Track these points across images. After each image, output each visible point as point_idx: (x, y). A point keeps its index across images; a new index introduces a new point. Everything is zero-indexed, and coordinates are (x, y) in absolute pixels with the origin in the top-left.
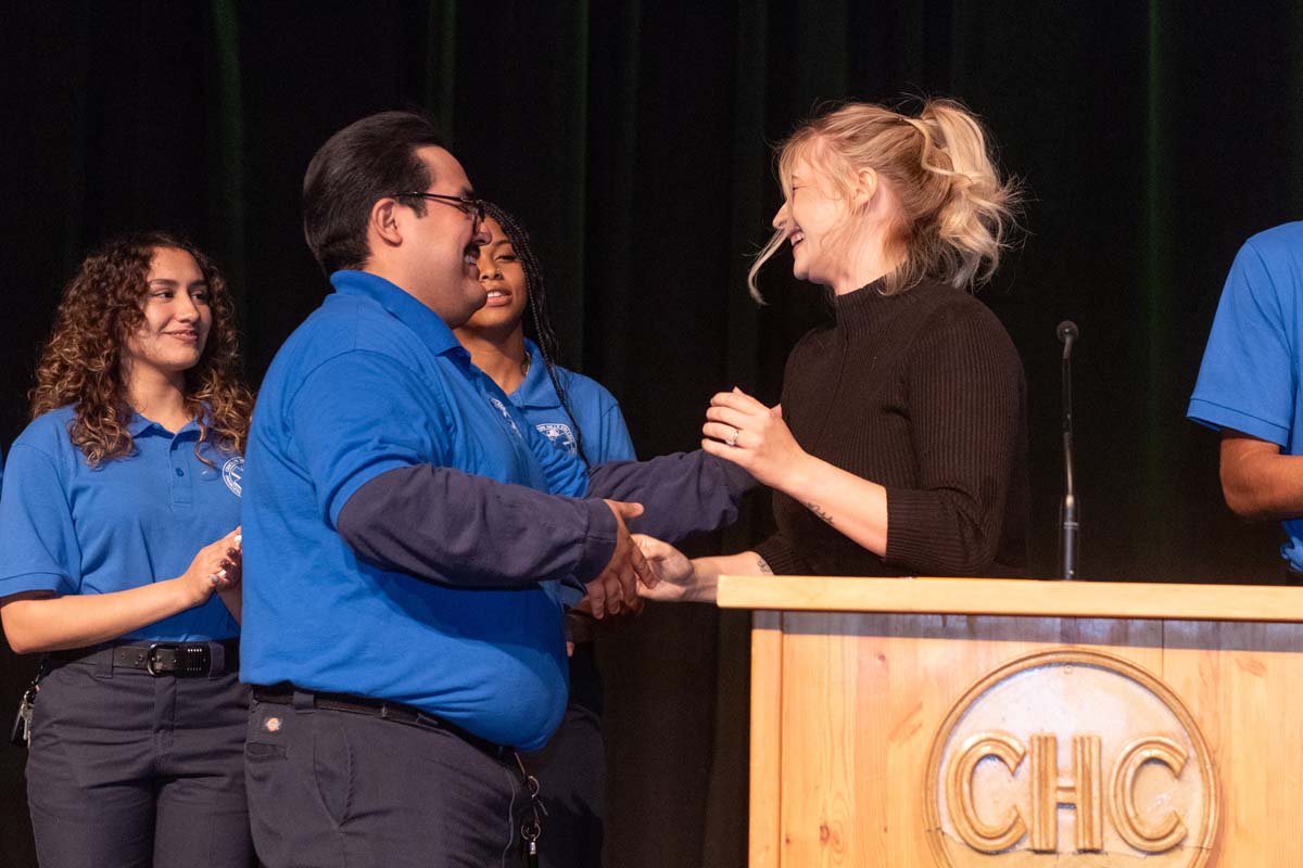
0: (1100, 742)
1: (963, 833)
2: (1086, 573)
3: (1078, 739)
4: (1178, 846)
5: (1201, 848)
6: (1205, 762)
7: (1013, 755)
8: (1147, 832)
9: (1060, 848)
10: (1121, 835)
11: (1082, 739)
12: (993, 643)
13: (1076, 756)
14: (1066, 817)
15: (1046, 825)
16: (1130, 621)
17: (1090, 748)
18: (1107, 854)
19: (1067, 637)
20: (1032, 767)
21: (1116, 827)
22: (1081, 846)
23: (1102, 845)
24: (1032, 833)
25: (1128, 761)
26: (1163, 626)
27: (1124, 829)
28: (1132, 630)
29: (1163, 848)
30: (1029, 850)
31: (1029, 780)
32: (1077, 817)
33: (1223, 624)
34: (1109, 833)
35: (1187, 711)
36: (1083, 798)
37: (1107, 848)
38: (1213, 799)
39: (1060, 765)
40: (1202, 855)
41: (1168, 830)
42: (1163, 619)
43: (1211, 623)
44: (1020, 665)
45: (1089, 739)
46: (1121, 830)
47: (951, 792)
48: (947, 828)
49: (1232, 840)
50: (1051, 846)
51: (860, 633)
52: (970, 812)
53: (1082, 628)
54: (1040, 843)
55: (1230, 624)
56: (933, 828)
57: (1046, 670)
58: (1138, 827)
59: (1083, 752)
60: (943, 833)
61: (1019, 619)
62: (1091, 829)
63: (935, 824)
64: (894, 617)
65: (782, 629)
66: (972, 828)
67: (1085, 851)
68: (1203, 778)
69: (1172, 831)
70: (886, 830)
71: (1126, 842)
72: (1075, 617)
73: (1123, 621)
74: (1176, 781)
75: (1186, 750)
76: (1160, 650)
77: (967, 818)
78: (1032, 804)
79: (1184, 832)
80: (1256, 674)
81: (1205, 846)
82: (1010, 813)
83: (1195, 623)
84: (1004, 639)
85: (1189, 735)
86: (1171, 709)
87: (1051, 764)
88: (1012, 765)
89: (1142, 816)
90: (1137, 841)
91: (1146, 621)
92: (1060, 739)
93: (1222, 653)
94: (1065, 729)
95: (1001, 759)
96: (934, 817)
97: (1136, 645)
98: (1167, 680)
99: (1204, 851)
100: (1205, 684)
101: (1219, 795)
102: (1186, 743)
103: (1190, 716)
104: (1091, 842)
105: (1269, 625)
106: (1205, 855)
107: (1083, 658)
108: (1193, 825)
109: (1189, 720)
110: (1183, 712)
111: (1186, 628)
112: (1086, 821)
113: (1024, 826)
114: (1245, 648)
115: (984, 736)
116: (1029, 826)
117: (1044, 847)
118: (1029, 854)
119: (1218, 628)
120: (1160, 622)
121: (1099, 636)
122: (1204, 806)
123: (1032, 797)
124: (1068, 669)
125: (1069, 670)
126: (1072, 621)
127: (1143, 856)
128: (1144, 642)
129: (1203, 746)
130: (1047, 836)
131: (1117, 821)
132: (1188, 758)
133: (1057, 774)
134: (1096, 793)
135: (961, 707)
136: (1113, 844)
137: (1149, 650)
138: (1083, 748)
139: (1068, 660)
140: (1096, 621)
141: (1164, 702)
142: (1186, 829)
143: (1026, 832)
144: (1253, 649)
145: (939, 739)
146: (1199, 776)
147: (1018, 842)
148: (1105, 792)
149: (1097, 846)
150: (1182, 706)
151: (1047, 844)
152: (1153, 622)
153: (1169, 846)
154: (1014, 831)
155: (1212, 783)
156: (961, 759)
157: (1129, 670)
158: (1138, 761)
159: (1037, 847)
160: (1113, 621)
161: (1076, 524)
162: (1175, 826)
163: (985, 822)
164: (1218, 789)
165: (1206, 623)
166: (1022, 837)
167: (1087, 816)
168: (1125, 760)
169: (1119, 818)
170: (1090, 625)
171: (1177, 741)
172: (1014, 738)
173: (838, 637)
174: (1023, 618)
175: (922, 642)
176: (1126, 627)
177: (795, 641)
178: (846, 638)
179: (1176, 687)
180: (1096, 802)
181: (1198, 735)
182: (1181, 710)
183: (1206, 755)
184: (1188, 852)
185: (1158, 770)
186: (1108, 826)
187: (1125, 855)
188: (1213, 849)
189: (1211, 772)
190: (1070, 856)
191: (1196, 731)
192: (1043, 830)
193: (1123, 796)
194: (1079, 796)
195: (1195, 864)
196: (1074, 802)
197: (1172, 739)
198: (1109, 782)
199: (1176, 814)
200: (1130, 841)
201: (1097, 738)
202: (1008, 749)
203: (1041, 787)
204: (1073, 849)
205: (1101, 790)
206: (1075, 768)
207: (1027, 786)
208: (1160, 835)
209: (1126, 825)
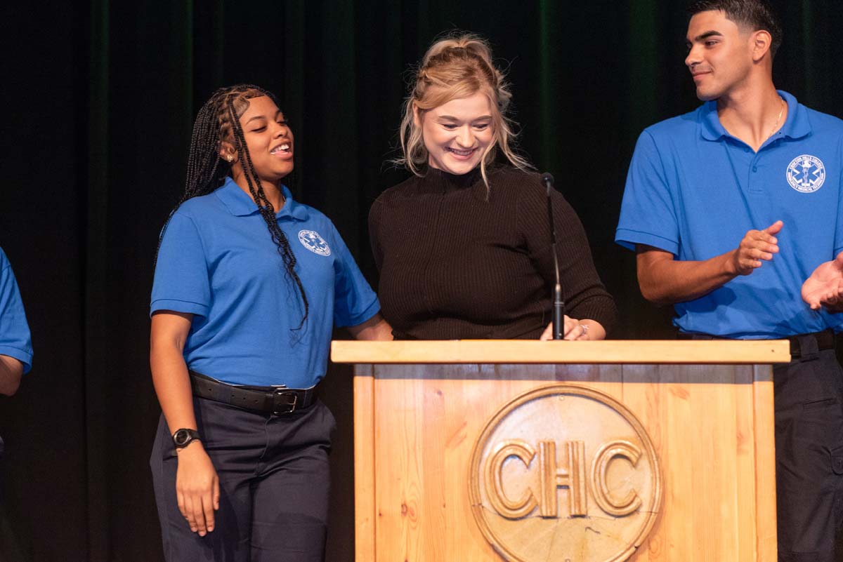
0: (584, 445)
1: (496, 507)
3: (569, 443)
4: (636, 511)
5: (651, 512)
6: (652, 456)
7: (527, 455)
8: (616, 503)
9: (560, 514)
10: (599, 505)
11: (572, 443)
12: (512, 382)
13: (568, 454)
14: (563, 494)
15: (550, 499)
16: (601, 366)
17: (578, 448)
18: (589, 517)
19: (560, 377)
20: (540, 462)
21: (595, 500)
22: (573, 513)
23: (587, 512)
24: (541, 505)
25: (602, 457)
26: (622, 369)
27: (600, 501)
28: (602, 371)
29: (626, 513)
30: (539, 516)
31: (538, 470)
32: (570, 494)
33: (661, 366)
34: (591, 504)
35: (638, 421)
36: (574, 482)
37: (589, 515)
38: (658, 480)
39: (558, 460)
40: (652, 517)
41: (629, 502)
42: (622, 363)
43: (653, 366)
45: (577, 443)
46: (598, 501)
47: (488, 480)
48: (485, 503)
49: (669, 506)
50: (554, 514)
51: (425, 377)
52: (501, 493)
53: (569, 369)
54: (547, 512)
57: (547, 399)
58: (611, 501)
59: (573, 452)
60: (483, 507)
61: (528, 365)
62: (579, 502)
63: (478, 500)
64: (446, 366)
65: (373, 376)
66: (502, 503)
67: (575, 516)
68: (651, 467)
69: (632, 502)
70: (444, 506)
71: (602, 509)
72: (565, 363)
73: (596, 366)
74: (633, 469)
75: (639, 448)
76: (620, 384)
77: (499, 497)
78: (540, 486)
79: (640, 502)
80: (683, 398)
81: (654, 511)
82: (527, 493)
83: (642, 366)
84: (519, 379)
85: (640, 437)
86: (629, 422)
87: (552, 460)
88: (527, 463)
89: (613, 493)
90: (609, 509)
91: (611, 365)
92: (557, 443)
93: (661, 385)
94: (561, 436)
95: (520, 458)
96: (476, 496)
97: (605, 381)
98: (625, 403)
99: (653, 514)
100: (650, 405)
101: (662, 477)
103: (642, 426)
104: (580, 510)
105: (691, 366)
107: (571, 390)
108: (645, 496)
109: (641, 429)
110: (637, 423)
111: (637, 369)
112: (576, 495)
113: (536, 501)
114: (674, 381)
115: (508, 443)
116: (539, 500)
117: (549, 515)
118: (539, 519)
119: (658, 368)
120: (620, 366)
121: (581, 375)
122: (652, 485)
123: (540, 482)
125: (562, 398)
126: (563, 366)
127: (613, 518)
128: (610, 379)
129: (651, 446)
130: (551, 508)
131: (596, 496)
132: (641, 453)
133: (556, 467)
134: (582, 478)
135: (493, 424)
136: (593, 511)
137: (613, 384)
138: (573, 448)
139: (561, 392)
140: (579, 366)
141: (626, 419)
142: (641, 500)
143: (537, 505)
144: (681, 381)
145: (479, 445)
146: (648, 465)
147: (531, 511)
148: (588, 477)
149: (583, 513)
150: (636, 419)
151: (551, 512)
152: (615, 365)
153: (630, 511)
154: (529, 504)
155: (657, 470)
156: (493, 458)
157: (600, 397)
158: (609, 457)
159: (544, 514)
160: (589, 365)
161: (563, 303)
162: (634, 498)
163: (510, 499)
164: (661, 474)
165: (650, 366)
166: (534, 508)
167: (576, 493)
168: (600, 456)
169: (597, 494)
170: (574, 369)
171: (633, 442)
172: (528, 443)
173: (410, 381)
174: (532, 366)
175: (465, 382)
176: (599, 368)
177: (382, 384)
178: (416, 381)
179: (632, 408)
180: (582, 484)
181: (647, 439)
182: (636, 422)
183: (653, 452)
184: (642, 515)
185: (621, 462)
186: (589, 497)
187: (602, 518)
188: (659, 513)
189: (656, 462)
190: (566, 519)
191: (646, 436)
192: (548, 502)
193: (600, 479)
194: (571, 480)
195: (647, 523)
196: (568, 484)
197: (630, 441)
198: (590, 470)
199: (634, 491)
200: (605, 509)
201: (581, 442)
202: (524, 451)
203: (546, 475)
204: (568, 515)
205: (585, 476)
206: (568, 462)
207: (537, 475)
208: (625, 504)
209: (602, 498)
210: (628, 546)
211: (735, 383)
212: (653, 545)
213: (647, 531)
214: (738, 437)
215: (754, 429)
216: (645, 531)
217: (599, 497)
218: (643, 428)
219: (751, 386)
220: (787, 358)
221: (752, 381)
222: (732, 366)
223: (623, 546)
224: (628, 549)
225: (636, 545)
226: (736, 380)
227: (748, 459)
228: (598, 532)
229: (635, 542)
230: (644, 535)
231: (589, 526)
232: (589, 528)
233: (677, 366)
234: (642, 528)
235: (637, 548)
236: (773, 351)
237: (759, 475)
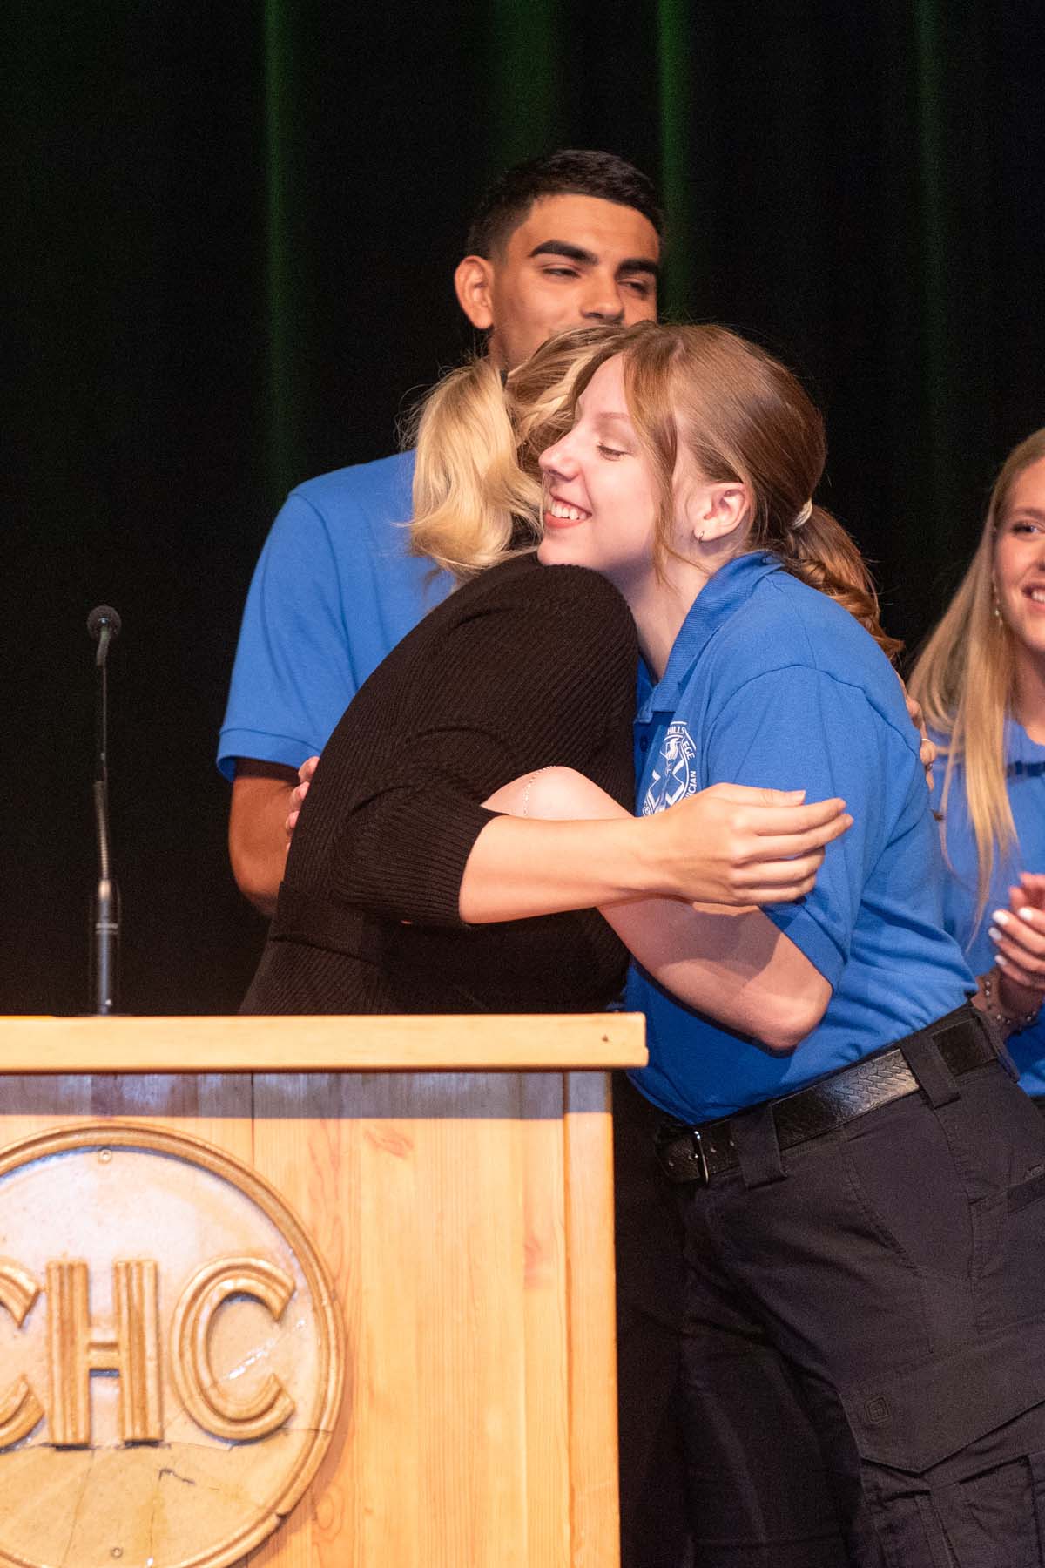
0: (156, 1267)
2: (131, 1003)
3: (122, 1266)
4: (280, 1428)
5: (317, 1431)
6: (320, 1296)
7: (21, 1296)
8: (231, 1410)
9: (97, 1439)
10: (190, 1416)
11: (128, 1266)
13: (119, 1295)
14: (104, 1390)
15: (74, 1404)
16: (200, 1077)
17: (141, 1279)
18: (169, 1445)
19: (101, 1105)
20: (50, 1310)
21: (183, 1403)
22: (129, 1435)
23: (162, 1432)
24: (52, 1417)
25: (200, 1299)
26: (252, 1082)
27: (195, 1405)
28: (204, 1089)
29: (258, 1433)
30: (45, 1445)
31: (44, 1333)
32: (122, 1390)
33: (346, 1077)
34: (172, 1411)
35: (287, 1211)
36: (131, 1358)
37: (169, 1437)
38: (333, 1353)
39: (94, 1308)
40: (318, 1442)
41: (262, 1406)
42: (253, 1072)
43: (327, 1076)
44: (29, 1152)
45: (139, 1265)
46: (188, 1404)
49: (363, 1413)
50: (82, 1437)
53: (125, 1089)
54: (65, 1434)
55: (360, 1076)
57: (70, 1159)
58: (218, 1402)
59: (129, 1286)
61: (25, 1078)
62: (144, 1409)
67: (133, 1444)
68: (317, 1320)
69: (271, 1406)
71: (200, 1426)
72: (115, 1073)
73: (190, 1078)
74: (276, 1326)
75: (291, 1277)
76: (248, 1121)
78: (50, 1372)
79: (290, 1408)
80: (399, 1154)
81: (322, 1427)
82: (18, 1387)
83: (302, 1077)
85: (295, 1254)
86: (266, 1214)
87: (79, 1306)
88: (18, 1312)
89: (222, 1384)
90: (216, 1424)
91: (225, 1077)
92: (93, 1268)
93: (346, 1122)
94: (101, 1255)
97: (211, 1114)
98: (259, 1169)
99: (321, 1435)
100: (319, 1173)
101: (344, 1346)
102: (290, 1266)
103: (295, 1223)
104: (144, 1428)
105: (417, 1076)
106: (322, 1442)
107: (128, 1137)
108: (303, 1394)
109: (294, 1230)
110: (285, 1218)
111: (291, 1086)
112: (137, 1393)
113: (39, 1407)
114: (379, 1114)
116: (46, 1406)
117: (70, 1440)
118: (47, 1451)
119: (339, 1083)
120: (248, 1077)
121: (153, 1101)
122: (320, 1363)
123: (51, 1362)
124: (105, 1156)
125: (106, 1158)
126: (110, 1079)
127: (228, 1446)
128: (223, 1109)
129: (316, 1269)
130: (74, 1420)
131: (185, 1395)
132: (294, 1289)
133: (89, 1322)
134: (150, 1350)
136: (178, 1430)
137: (229, 1122)
138: (129, 1280)
139: (104, 1142)
140: (147, 1078)
141: (255, 1203)
142: (293, 1403)
143: (42, 1417)
144: (393, 1116)
146: (311, 1315)
147: (29, 1433)
148: (165, 1349)
149: (153, 1434)
150: (283, 1206)
151: (75, 1434)
152: (237, 1077)
153: (266, 1430)
154: (22, 1416)
155: (331, 1327)
157: (200, 1153)
158: (216, 1297)
159: (59, 1439)
160: (173, 1077)
161: (115, 926)
162: (275, 1399)
164: (341, 1336)
165: (317, 1076)
166: (36, 1425)
167: (137, 1387)
168: (195, 1297)
169: (188, 1389)
170: (139, 1086)
171: (277, 1264)
172: (22, 1268)
174: (33, 1078)
176: (196, 1085)
179: (273, 1179)
180: (151, 1366)
181: (309, 1252)
182: (280, 1214)
183: (321, 1284)
184: (296, 1439)
185: (248, 1310)
186: (169, 1400)
187: (199, 1447)
188: (333, 1432)
189: (329, 1310)
190: (112, 1451)
191: (306, 1247)
192: (68, 1412)
193: (194, 1354)
194: (124, 1355)
195: (307, 1457)
196: (115, 1365)
197: (268, 1261)
198: (171, 1331)
199: (276, 1379)
200: (205, 1425)
201: (150, 1263)
202: (11, 1286)
203: (63, 1345)
204: (117, 1441)
205: (159, 1346)
206: (119, 1313)
207: (42, 1343)
208: (253, 1413)
209: (199, 1400)
210: (260, 1514)
211: (521, 1116)
212: (324, 1509)
213: (306, 1477)
214: (527, 1248)
215: (567, 1229)
216: (302, 1475)
217: (191, 1397)
218: (299, 1228)
219: (560, 1122)
220: (636, 1055)
221: (565, 1109)
222: (515, 1076)
223: (252, 1514)
224: (264, 1519)
225: (281, 1509)
226: (523, 1108)
227: (551, 1300)
228: (189, 1482)
229: (278, 1503)
230: (299, 1487)
231: (170, 1466)
232: (168, 1471)
233: (387, 1076)
234: (296, 1469)
235: (283, 1518)
236: (605, 1039)
237: (577, 1339)
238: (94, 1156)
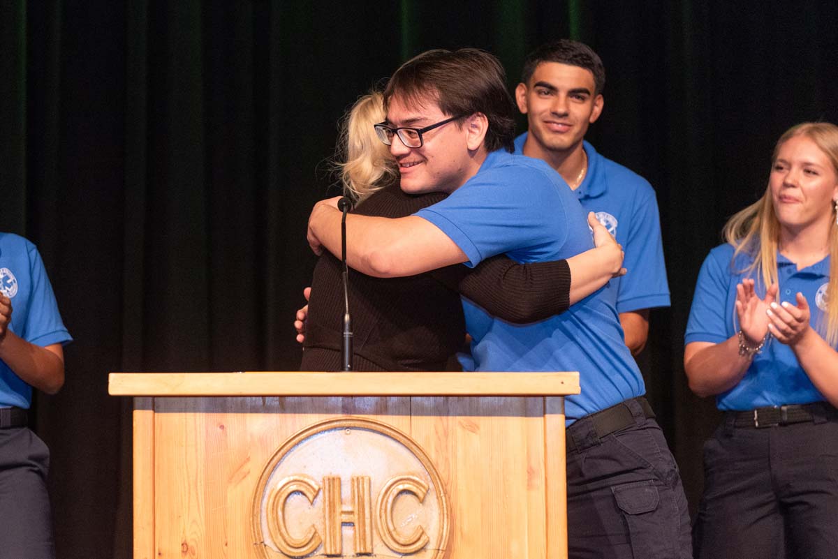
0: (370, 480)
1: (278, 545)
3: (355, 479)
4: (423, 549)
5: (439, 550)
6: (440, 491)
7: (312, 491)
8: (402, 541)
9: (345, 553)
10: (385, 543)
11: (358, 479)
12: (297, 415)
13: (354, 491)
14: (348, 531)
15: (334, 537)
16: (388, 398)
17: (363, 484)
18: (375, 555)
19: (346, 410)
20: (324, 498)
21: (381, 537)
22: (358, 551)
23: (372, 549)
24: (325, 543)
25: (389, 493)
26: (410, 400)
27: (386, 538)
28: (390, 404)
29: (414, 550)
30: (323, 555)
31: (322, 507)
32: (355, 531)
33: (450, 398)
34: (377, 540)
36: (359, 518)
37: (375, 552)
38: (445, 516)
39: (343, 497)
40: (439, 555)
41: (415, 539)
42: (411, 396)
43: (442, 398)
44: (315, 429)
45: (363, 478)
46: (384, 538)
47: (270, 517)
48: (268, 542)
49: (459, 544)
50: (338, 552)
51: (207, 411)
52: (283, 530)
53: (356, 403)
54: (331, 551)
55: (457, 398)
56: (258, 543)
57: (332, 432)
58: (396, 537)
59: (358, 488)
60: (265, 545)
61: (314, 398)
62: (365, 540)
63: (260, 540)
64: (229, 399)
65: (154, 410)
66: (285, 541)
67: (360, 554)
68: (439, 503)
69: (419, 539)
70: (226, 545)
71: (388, 547)
72: (352, 396)
73: (384, 398)
74: (421, 505)
75: (427, 484)
76: (409, 417)
77: (281, 534)
78: (325, 523)
79: (427, 540)
80: (473, 432)
81: (441, 549)
82: (311, 530)
83: (431, 398)
84: (305, 413)
85: (429, 474)
86: (416, 457)
87: (337, 496)
88: (311, 498)
89: (398, 529)
90: (396, 546)
91: (399, 398)
92: (343, 479)
93: (450, 418)
94: (346, 472)
95: (303, 494)
96: (258, 534)
97: (393, 414)
98: (414, 437)
99: (440, 552)
100: (439, 440)
101: (450, 514)
102: (427, 479)
103: (429, 461)
104: (365, 548)
105: (481, 398)
106: (441, 555)
107: (357, 424)
108: (432, 534)
109: (429, 464)
110: (425, 458)
111: (425, 401)
112: (361, 534)
113: (320, 538)
114: (465, 414)
115: (292, 478)
116: (323, 538)
117: (333, 553)
118: (323, 557)
119: (447, 401)
120: (408, 398)
121: (368, 408)
122: (440, 521)
123: (325, 519)
124: (348, 431)
125: (348, 432)
126: (350, 398)
127: (400, 556)
128: (398, 412)
129: (438, 481)
130: (335, 544)
131: (382, 533)
132: (429, 489)
133: (341, 502)
134: (367, 515)
135: (276, 459)
136: (379, 549)
137: (400, 417)
138: (358, 484)
139: (347, 425)
140: (366, 399)
141: (412, 452)
142: (428, 537)
143: (321, 543)
144: (471, 415)
145: (262, 480)
146: (436, 500)
147: (316, 550)
148: (373, 514)
149: (369, 550)
150: (425, 454)
151: (335, 550)
152: (404, 398)
153: (417, 549)
154: (313, 542)
155: (445, 506)
156: (277, 495)
157: (388, 430)
158: (395, 492)
159: (329, 552)
160: (376, 398)
161: (351, 333)
162: (421, 536)
163: (293, 537)
164: (449, 509)
165: (438, 398)
166: (319, 546)
167: (361, 531)
168: (386, 492)
169: (383, 531)
170: (362, 401)
171: (421, 478)
172: (313, 479)
173: (192, 414)
174: (317, 398)
175: (248, 415)
176: (386, 402)
177: (163, 417)
178: (198, 414)
179: (419, 442)
180: (367, 522)
181: (435, 474)
182: (422, 457)
183: (440, 487)
184: (430, 553)
185: (409, 497)
186: (376, 537)
187: (388, 556)
188: (445, 551)
189: (444, 498)
190: (351, 558)
191: (434, 471)
192: (332, 541)
193: (386, 517)
194: (356, 516)
196: (353, 521)
197: (417, 477)
198: (376, 507)
199: (421, 528)
200: (391, 547)
201: (367, 478)
202: (308, 487)
203: (330, 512)
204: (353, 553)
205: (371, 513)
206: (354, 499)
207: (321, 511)
208: (411, 542)
209: (388, 535)
211: (526, 415)
214: (528, 473)
215: (545, 465)
217: (385, 535)
218: (431, 463)
219: (542, 418)
220: (575, 389)
221: (545, 413)
222: (522, 398)
226: (526, 412)
227: (539, 495)
233: (468, 398)
236: (562, 383)
237: (550, 511)
238: (343, 432)
